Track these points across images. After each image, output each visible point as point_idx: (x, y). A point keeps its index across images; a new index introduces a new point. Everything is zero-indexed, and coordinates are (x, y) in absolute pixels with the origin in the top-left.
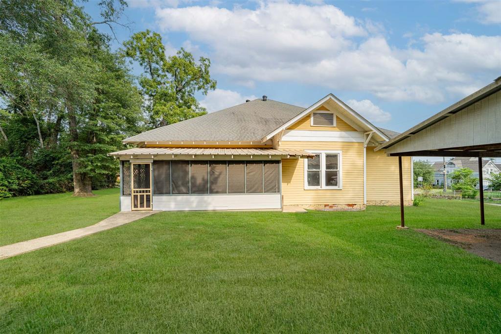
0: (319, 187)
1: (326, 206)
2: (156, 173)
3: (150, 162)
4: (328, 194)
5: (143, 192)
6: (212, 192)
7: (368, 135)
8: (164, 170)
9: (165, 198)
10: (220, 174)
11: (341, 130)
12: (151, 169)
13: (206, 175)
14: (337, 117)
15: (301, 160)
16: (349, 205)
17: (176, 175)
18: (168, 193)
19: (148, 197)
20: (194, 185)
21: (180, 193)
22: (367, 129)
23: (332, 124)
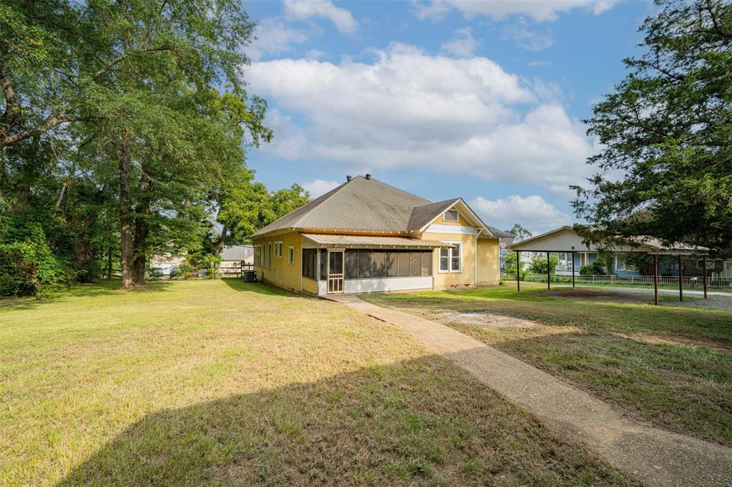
0: (447, 271)
1: (452, 286)
2: (347, 259)
3: (343, 250)
4: (454, 276)
5: (337, 277)
6: (388, 276)
7: (479, 231)
8: (353, 256)
9: (353, 281)
10: (393, 260)
11: (462, 225)
12: (344, 256)
13: (383, 262)
14: (460, 215)
15: (436, 249)
16: (466, 285)
17: (362, 261)
18: (356, 277)
19: (341, 281)
20: (375, 270)
21: (365, 277)
22: (478, 225)
23: (456, 219)
